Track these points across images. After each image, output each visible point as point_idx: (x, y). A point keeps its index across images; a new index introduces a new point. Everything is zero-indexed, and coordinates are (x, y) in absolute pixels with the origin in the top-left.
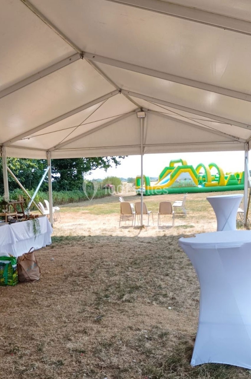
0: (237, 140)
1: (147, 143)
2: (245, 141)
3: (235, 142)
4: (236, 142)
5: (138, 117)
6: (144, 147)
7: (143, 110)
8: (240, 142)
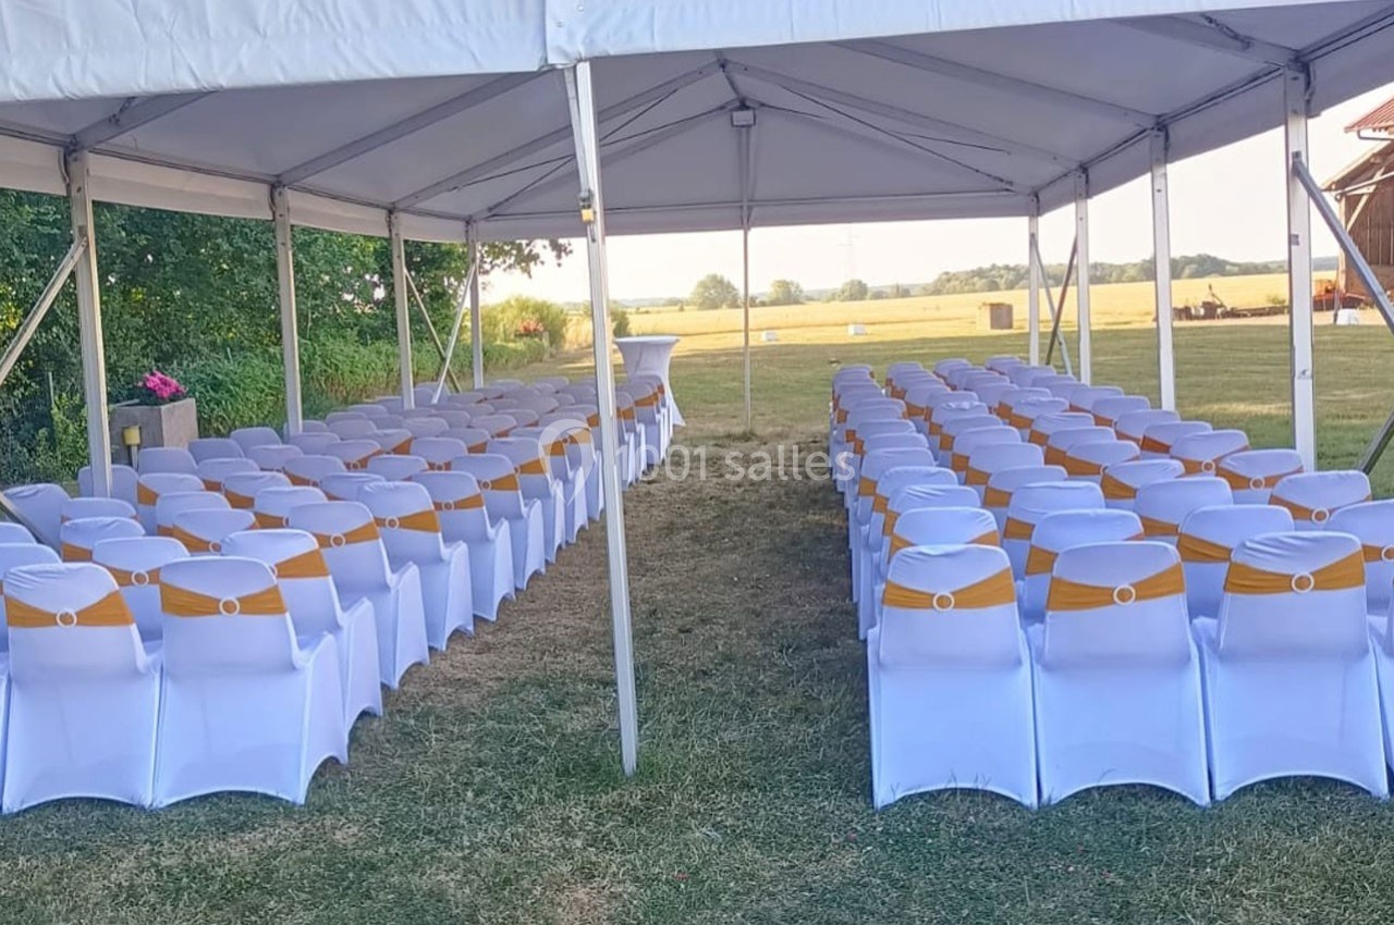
0: (1008, 187)
1: (758, 196)
2: (1028, 191)
3: (1001, 193)
4: (1006, 193)
5: (735, 123)
6: (750, 208)
7: (748, 104)
8: (1016, 193)
